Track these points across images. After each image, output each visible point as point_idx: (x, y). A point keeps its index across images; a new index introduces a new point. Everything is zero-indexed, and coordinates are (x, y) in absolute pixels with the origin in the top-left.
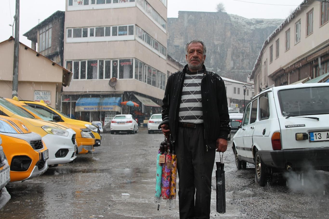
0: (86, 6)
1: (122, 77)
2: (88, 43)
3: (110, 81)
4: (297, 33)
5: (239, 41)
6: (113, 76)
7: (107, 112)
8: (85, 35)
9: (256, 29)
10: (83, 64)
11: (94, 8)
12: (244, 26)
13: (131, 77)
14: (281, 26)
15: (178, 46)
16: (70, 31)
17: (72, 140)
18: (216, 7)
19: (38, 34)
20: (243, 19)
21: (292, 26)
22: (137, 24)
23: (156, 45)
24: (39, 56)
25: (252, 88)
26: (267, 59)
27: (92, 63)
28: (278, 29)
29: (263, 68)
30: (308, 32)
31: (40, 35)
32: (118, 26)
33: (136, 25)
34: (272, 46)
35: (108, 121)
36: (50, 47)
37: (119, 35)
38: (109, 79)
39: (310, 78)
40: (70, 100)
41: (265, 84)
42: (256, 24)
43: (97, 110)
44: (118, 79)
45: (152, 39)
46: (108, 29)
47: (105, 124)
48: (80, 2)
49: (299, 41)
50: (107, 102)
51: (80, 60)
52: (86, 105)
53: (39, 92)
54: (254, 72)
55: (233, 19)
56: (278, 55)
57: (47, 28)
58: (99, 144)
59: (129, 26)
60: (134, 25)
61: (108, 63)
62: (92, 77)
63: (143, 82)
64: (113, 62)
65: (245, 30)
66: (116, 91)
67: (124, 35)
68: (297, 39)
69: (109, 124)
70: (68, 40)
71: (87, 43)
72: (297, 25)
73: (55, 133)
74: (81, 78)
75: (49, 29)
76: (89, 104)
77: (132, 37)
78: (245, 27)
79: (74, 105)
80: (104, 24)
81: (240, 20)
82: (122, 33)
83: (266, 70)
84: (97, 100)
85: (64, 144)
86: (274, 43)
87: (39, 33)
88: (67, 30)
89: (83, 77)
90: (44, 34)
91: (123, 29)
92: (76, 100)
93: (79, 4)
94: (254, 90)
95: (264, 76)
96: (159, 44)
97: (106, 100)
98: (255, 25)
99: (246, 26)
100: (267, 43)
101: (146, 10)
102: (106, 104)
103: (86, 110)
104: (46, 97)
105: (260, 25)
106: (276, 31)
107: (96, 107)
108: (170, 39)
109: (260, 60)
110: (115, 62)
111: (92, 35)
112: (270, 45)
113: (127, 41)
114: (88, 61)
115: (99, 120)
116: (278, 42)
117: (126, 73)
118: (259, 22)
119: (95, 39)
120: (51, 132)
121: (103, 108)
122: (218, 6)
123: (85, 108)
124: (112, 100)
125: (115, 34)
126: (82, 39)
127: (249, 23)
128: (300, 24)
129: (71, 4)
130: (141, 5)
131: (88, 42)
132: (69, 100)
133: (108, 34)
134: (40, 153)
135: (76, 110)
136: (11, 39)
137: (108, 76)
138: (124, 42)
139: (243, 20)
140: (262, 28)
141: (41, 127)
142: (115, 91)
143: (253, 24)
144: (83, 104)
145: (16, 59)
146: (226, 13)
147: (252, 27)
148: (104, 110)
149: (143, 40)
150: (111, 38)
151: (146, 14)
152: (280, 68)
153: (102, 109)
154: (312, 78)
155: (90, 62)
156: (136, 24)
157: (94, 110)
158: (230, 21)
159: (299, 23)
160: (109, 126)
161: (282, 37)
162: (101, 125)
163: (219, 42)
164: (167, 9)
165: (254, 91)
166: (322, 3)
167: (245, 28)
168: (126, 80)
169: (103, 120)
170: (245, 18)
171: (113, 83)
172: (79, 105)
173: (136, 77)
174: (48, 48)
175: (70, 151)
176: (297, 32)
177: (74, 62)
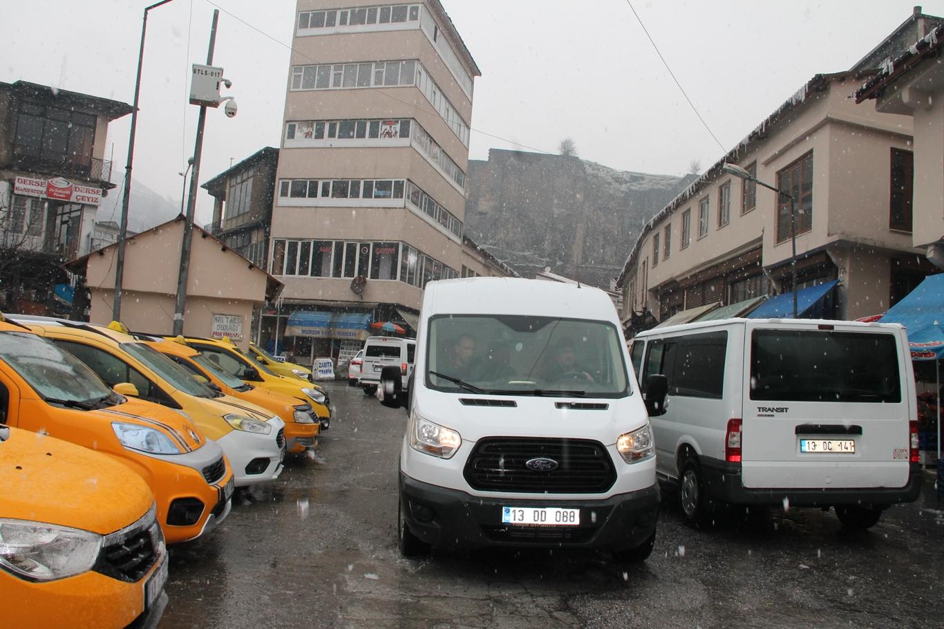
0: (320, 141)
1: (375, 275)
2: (318, 209)
3: (354, 281)
4: (702, 219)
5: (599, 212)
6: (359, 273)
7: (344, 340)
8: (313, 194)
9: (631, 191)
10: (306, 246)
11: (333, 146)
12: (610, 184)
13: (393, 276)
14: (675, 203)
15: (486, 213)
16: (285, 186)
17: (277, 440)
18: (559, 145)
19: (228, 186)
20: (608, 170)
21: (694, 205)
22: (411, 179)
23: (445, 216)
24: (226, 251)
25: (619, 302)
26: (648, 258)
27: (321, 246)
28: (670, 208)
29: (640, 273)
30: (720, 221)
31: (231, 187)
32: (375, 181)
33: (409, 180)
34: (658, 235)
35: (345, 358)
36: (248, 212)
37: (376, 197)
38: (353, 278)
39: (722, 303)
40: (276, 314)
41: (642, 303)
42: (630, 182)
43: (325, 336)
44: (368, 279)
45: (437, 207)
46: (356, 184)
47: (340, 363)
48: (308, 133)
49: (705, 234)
50: (346, 322)
51: (301, 239)
52: (306, 325)
53: (222, 316)
54: (623, 276)
55: (589, 170)
56: (667, 254)
57: (245, 176)
58: (326, 425)
59: (395, 182)
60: (405, 181)
61: (351, 248)
62: (321, 273)
63: (416, 287)
64: (362, 246)
65: (611, 192)
66: (363, 301)
67: (384, 197)
68: (702, 230)
69: (347, 365)
70: (281, 201)
71: (313, 209)
72: (702, 204)
73: (246, 427)
74: (301, 273)
75: (248, 178)
76: (312, 324)
77: (399, 203)
78: (612, 187)
79: (285, 322)
80: (349, 174)
81: (602, 173)
82: (381, 193)
83: (645, 277)
84: (326, 317)
85: (263, 449)
86: (661, 230)
87: (230, 184)
88: (281, 182)
89: (303, 271)
90: (238, 187)
91: (384, 186)
92: (289, 314)
93: (306, 137)
94: (621, 304)
95: (641, 288)
96: (449, 215)
97: (344, 318)
98: (628, 184)
99: (613, 183)
100: (648, 229)
101: (430, 153)
102: (346, 325)
103: (305, 335)
104: (234, 326)
105: (638, 184)
106: (666, 209)
107: (324, 329)
108: (471, 198)
109: (635, 257)
110: (364, 246)
111: (325, 194)
112: (654, 233)
113: (389, 208)
114: (315, 243)
115: (328, 356)
116: (668, 228)
117: (385, 268)
118: (636, 178)
119: (331, 201)
120: (240, 425)
121: (338, 333)
122: (562, 143)
123: (303, 331)
124: (354, 318)
125: (368, 194)
126: (306, 201)
127: (618, 179)
128: (708, 203)
129: (291, 135)
130: (420, 143)
131: (316, 207)
132: (274, 314)
133: (355, 195)
134: (218, 490)
135: (287, 333)
136: (181, 217)
137: (349, 272)
138: (383, 210)
139: (608, 172)
140: (641, 190)
141: (223, 417)
142: (361, 301)
143: (626, 182)
144: (300, 324)
145: (186, 255)
146: (577, 158)
147: (624, 188)
148: (338, 337)
149: (421, 208)
150: (361, 202)
151: (429, 160)
152: (671, 278)
153: (334, 334)
154: (726, 304)
155: (318, 244)
156: (408, 177)
157: (320, 335)
158: (585, 173)
159: (705, 201)
160: (346, 369)
161: (676, 221)
162: (331, 365)
163: (562, 210)
164: (468, 150)
165: (621, 308)
166: (744, 182)
167: (610, 189)
168: (384, 282)
169: (336, 355)
170: (612, 170)
171: (359, 285)
172: (294, 324)
173: (402, 278)
174: (245, 213)
175: (273, 460)
176: (701, 217)
177: (290, 242)
